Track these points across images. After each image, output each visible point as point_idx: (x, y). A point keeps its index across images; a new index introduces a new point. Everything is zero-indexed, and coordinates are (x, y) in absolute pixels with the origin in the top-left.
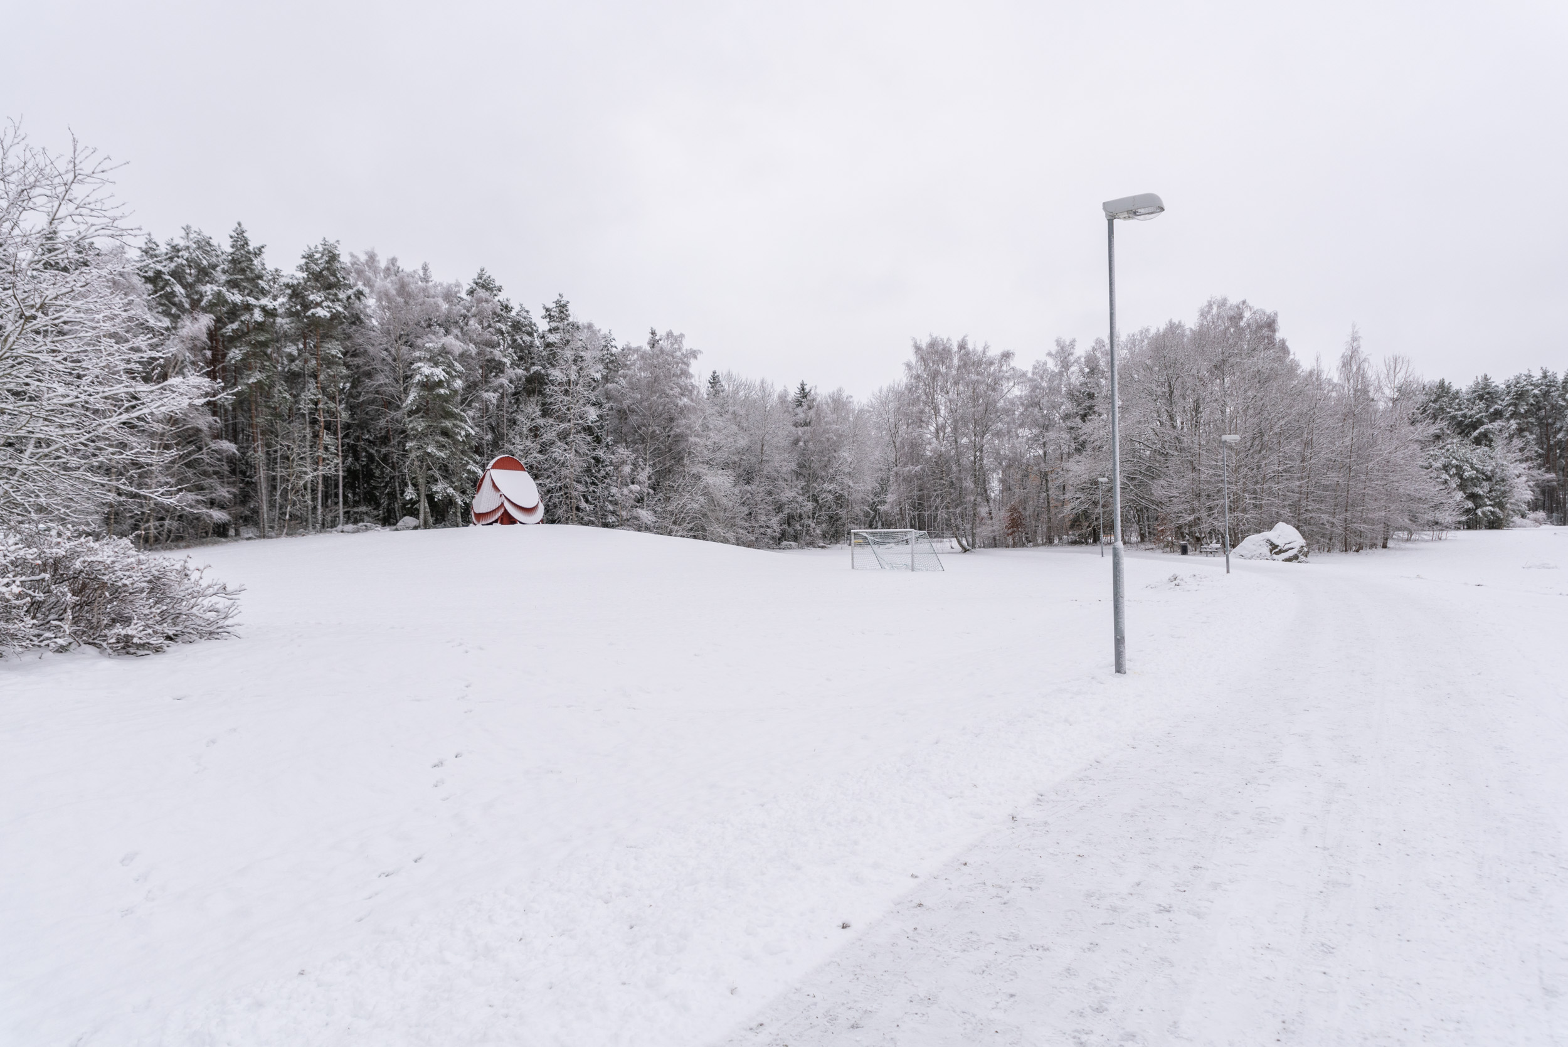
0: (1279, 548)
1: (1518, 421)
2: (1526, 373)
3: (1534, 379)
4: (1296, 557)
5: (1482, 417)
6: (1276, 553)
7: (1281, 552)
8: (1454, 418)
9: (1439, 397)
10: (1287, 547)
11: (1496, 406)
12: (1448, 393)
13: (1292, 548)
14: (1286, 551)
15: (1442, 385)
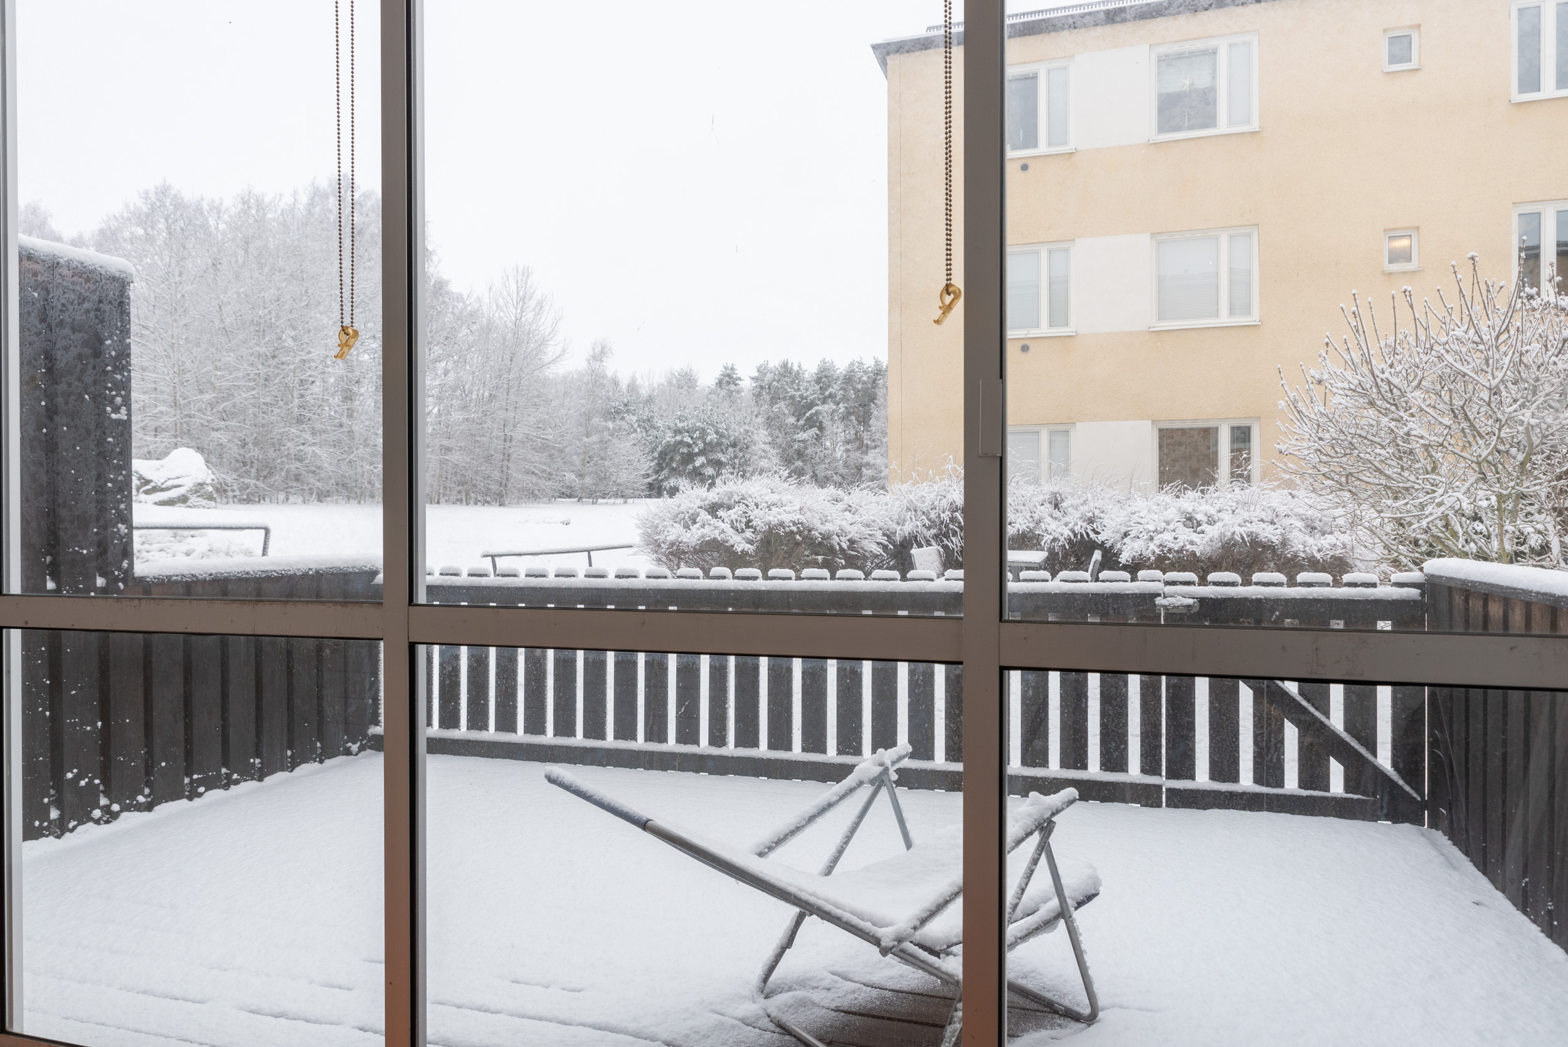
0: (152, 484)
1: (846, 405)
2: (858, 360)
3: (865, 367)
4: (183, 499)
5: (815, 398)
6: (147, 492)
7: (155, 490)
8: (792, 397)
9: (783, 375)
10: (170, 483)
11: (831, 390)
12: (790, 373)
13: (180, 486)
14: (168, 489)
15: (785, 365)
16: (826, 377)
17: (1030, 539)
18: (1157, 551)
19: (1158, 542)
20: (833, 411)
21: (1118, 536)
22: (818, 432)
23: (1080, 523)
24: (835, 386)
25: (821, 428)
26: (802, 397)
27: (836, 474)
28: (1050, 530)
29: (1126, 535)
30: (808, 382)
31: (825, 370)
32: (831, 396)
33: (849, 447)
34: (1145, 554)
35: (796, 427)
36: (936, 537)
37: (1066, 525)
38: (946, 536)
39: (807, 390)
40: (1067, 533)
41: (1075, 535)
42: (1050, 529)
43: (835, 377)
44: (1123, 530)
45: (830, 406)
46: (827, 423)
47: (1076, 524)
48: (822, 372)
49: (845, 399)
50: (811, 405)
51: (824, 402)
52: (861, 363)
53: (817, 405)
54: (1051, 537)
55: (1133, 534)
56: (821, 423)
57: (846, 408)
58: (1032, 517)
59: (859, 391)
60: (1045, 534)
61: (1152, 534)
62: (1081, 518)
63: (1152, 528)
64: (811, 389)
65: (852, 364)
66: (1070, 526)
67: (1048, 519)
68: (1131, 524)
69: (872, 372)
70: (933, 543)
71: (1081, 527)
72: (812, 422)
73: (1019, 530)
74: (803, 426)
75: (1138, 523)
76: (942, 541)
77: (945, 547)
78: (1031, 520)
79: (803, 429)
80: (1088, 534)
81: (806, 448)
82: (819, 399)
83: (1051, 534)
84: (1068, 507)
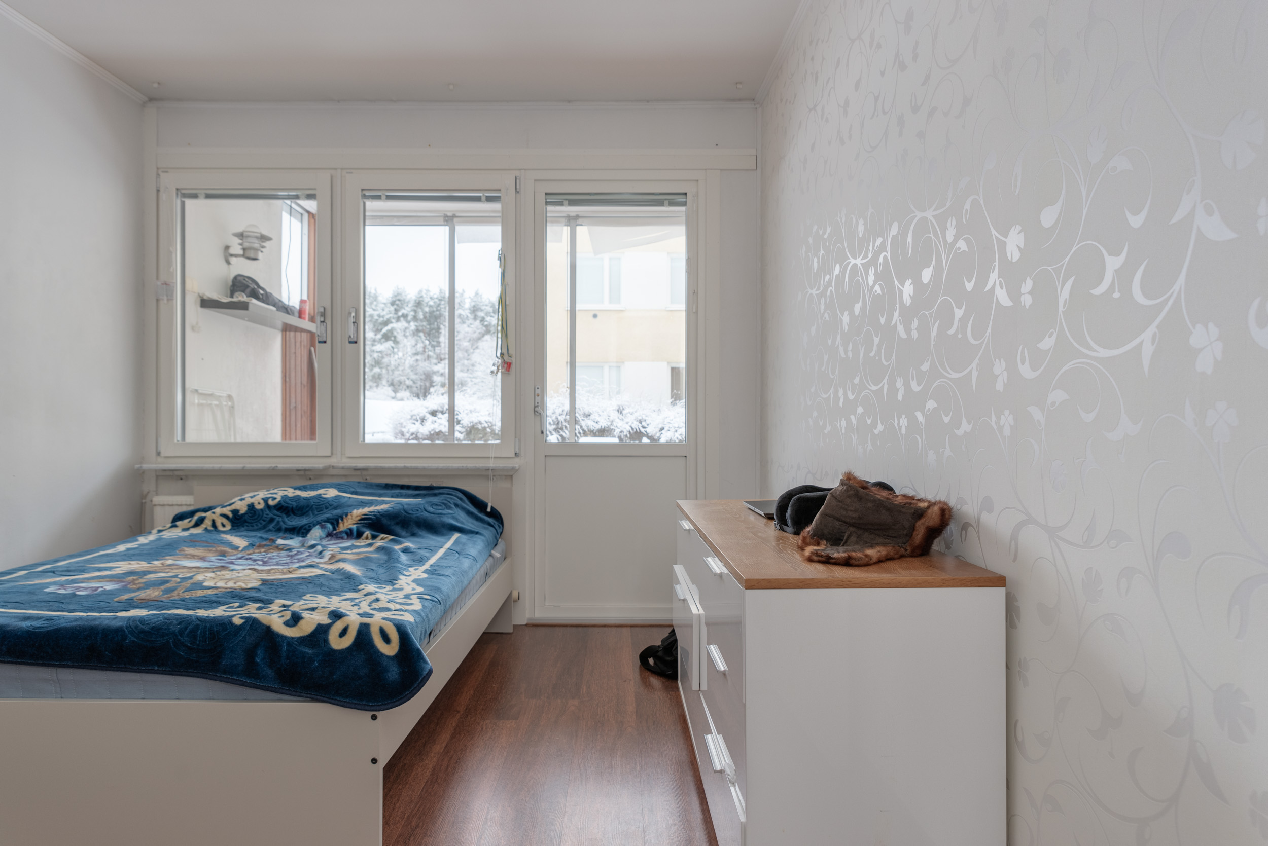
16: (399, 300)
17: (608, 431)
18: (680, 438)
19: (680, 433)
20: (406, 328)
21: (658, 430)
22: (393, 345)
23: (635, 422)
24: (406, 308)
25: (396, 342)
26: (379, 316)
27: (408, 379)
28: (618, 427)
29: (662, 429)
30: (385, 304)
31: (398, 294)
32: (405, 316)
33: (419, 357)
34: (673, 439)
35: (374, 341)
36: (555, 430)
37: (627, 423)
38: (562, 429)
39: (383, 310)
40: (629, 428)
41: (632, 429)
42: (619, 425)
43: (407, 300)
44: (660, 426)
45: (402, 324)
46: (400, 337)
47: (633, 423)
48: (396, 296)
49: (415, 318)
50: (386, 323)
51: (398, 319)
52: (428, 291)
53: (391, 323)
54: (620, 430)
55: (666, 429)
56: (395, 337)
57: (416, 326)
58: (608, 419)
59: (426, 312)
60: (616, 428)
61: (676, 429)
62: (635, 420)
63: (676, 426)
64: (387, 310)
65: (421, 291)
66: (630, 424)
67: (617, 420)
68: (665, 423)
69: (437, 298)
70: (554, 433)
71: (636, 425)
72: (387, 337)
73: (601, 427)
74: (380, 339)
75: (669, 423)
76: (559, 432)
77: (561, 436)
78: (608, 420)
79: (380, 341)
80: (639, 429)
81: (383, 358)
82: (393, 318)
83: (619, 428)
84: (627, 413)
